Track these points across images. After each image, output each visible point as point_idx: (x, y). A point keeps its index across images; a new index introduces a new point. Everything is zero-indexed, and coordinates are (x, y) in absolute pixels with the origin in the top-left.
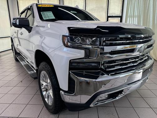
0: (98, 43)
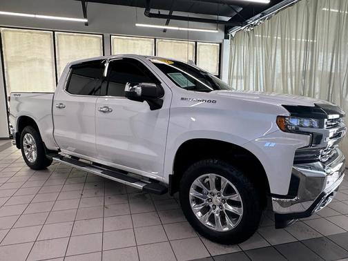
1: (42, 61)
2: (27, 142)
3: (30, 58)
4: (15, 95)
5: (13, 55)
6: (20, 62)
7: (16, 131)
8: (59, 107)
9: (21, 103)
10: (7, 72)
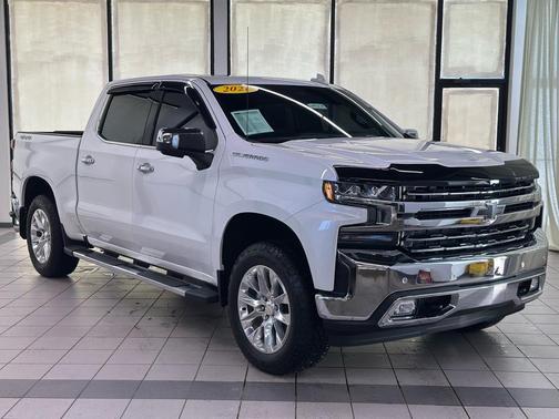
0: (393, 196)
1: (83, 61)
2: (37, 226)
3: (59, 53)
4: (22, 137)
5: (28, 50)
6: (42, 64)
7: (20, 206)
8: (86, 163)
9: (33, 153)
10: (15, 85)
